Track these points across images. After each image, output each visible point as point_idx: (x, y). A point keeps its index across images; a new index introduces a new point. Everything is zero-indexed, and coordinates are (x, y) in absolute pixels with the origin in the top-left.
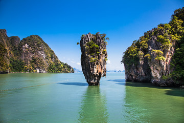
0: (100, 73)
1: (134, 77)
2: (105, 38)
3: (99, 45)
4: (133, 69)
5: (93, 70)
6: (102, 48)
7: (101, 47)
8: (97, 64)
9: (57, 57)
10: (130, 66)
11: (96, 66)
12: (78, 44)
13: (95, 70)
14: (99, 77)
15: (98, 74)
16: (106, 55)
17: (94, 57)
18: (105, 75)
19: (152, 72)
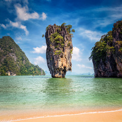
0: (65, 67)
1: (102, 74)
2: (71, 30)
3: (64, 36)
4: (101, 65)
5: (58, 63)
6: (67, 40)
7: (65, 39)
8: (62, 57)
9: (28, 59)
10: (98, 62)
11: (61, 59)
12: (43, 36)
13: (60, 63)
14: (65, 71)
15: (63, 67)
16: (71, 48)
17: (58, 49)
18: (70, 69)
19: (117, 65)
